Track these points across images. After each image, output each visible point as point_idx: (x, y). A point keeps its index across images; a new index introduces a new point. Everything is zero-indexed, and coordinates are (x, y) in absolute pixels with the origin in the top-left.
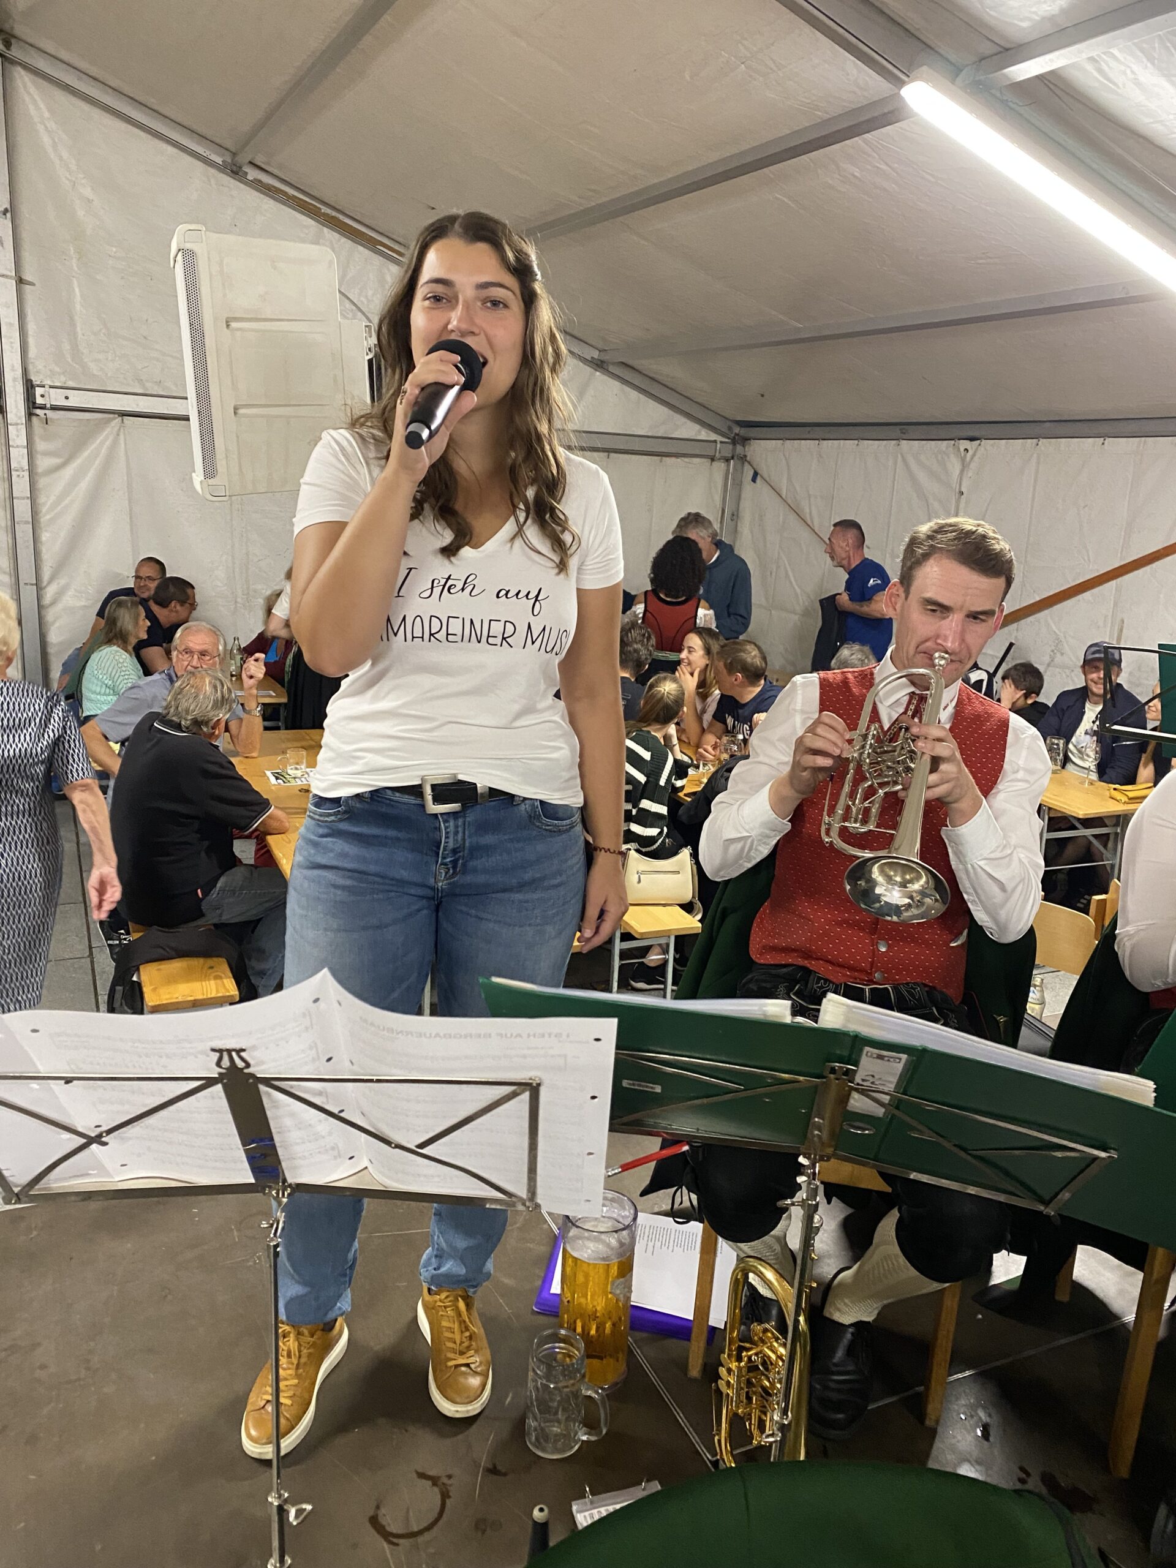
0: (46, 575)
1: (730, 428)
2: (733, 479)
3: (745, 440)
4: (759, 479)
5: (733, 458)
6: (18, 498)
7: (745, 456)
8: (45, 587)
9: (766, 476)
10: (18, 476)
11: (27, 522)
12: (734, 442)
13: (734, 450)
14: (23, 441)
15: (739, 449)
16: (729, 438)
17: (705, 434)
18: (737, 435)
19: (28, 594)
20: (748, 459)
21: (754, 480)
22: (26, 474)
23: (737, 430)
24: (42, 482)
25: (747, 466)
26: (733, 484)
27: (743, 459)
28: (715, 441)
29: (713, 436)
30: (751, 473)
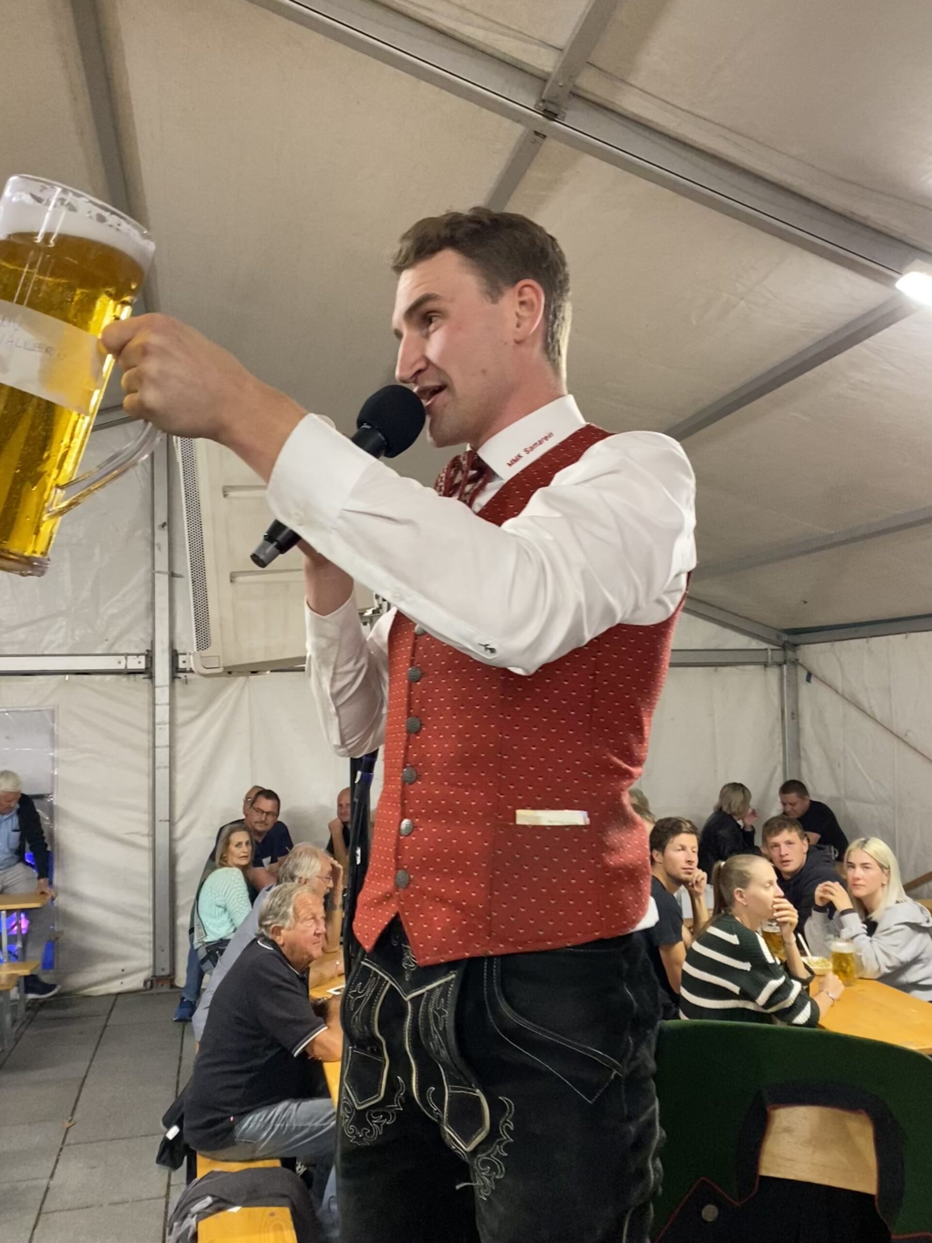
0: (178, 811)
1: (778, 637)
2: (788, 681)
3: (795, 646)
4: (813, 679)
5: (785, 663)
6: (159, 747)
7: (797, 660)
8: (177, 822)
9: (819, 675)
10: (161, 729)
11: (165, 767)
12: (784, 647)
13: (785, 657)
14: (166, 699)
15: (790, 654)
16: (778, 645)
17: (755, 644)
18: (786, 642)
19: (162, 829)
20: (800, 661)
21: (808, 680)
22: (167, 726)
23: (785, 638)
24: (180, 732)
25: (800, 669)
26: (788, 686)
27: (795, 663)
28: (766, 649)
29: (764, 646)
30: (805, 674)
